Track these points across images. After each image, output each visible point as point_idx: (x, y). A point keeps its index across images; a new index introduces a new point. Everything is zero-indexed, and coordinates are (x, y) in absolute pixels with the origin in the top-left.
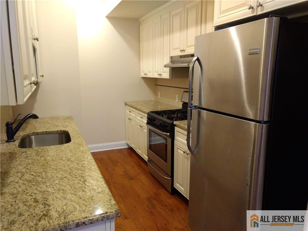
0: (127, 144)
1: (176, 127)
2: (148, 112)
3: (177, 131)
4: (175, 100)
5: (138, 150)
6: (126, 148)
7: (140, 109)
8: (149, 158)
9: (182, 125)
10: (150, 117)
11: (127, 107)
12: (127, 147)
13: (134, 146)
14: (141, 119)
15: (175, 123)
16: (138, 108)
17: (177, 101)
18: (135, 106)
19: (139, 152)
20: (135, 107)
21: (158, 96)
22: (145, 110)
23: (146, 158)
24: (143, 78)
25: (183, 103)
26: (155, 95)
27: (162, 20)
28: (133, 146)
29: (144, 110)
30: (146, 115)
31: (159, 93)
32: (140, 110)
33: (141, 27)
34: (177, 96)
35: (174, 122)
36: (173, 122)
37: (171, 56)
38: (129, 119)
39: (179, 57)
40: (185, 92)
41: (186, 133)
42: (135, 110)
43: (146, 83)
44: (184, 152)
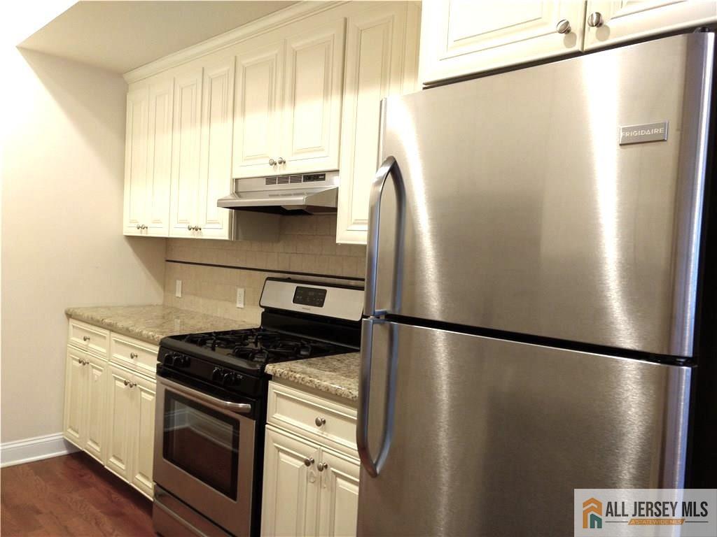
0: (67, 441)
1: (271, 384)
2: (162, 337)
3: (278, 395)
4: (235, 302)
5: (112, 460)
6: (60, 457)
7: (127, 329)
8: (158, 486)
9: (298, 376)
10: (171, 353)
11: (73, 322)
12: (65, 452)
13: (98, 449)
14: (132, 361)
15: (269, 368)
16: (120, 325)
17: (242, 306)
18: (107, 321)
19: (115, 466)
20: (110, 325)
21: (174, 291)
22: (146, 332)
23: (146, 486)
24: (131, 239)
25: (263, 310)
26: (164, 290)
27: (207, 80)
28: (93, 449)
29: (144, 332)
30: (156, 349)
31: (179, 283)
32: (127, 333)
33: (131, 97)
34: (240, 291)
35: (267, 366)
36: (263, 368)
37: (235, 176)
38: (80, 362)
39: (264, 181)
40: (269, 279)
41: (353, 413)
42: (107, 332)
43: (138, 255)
44: (308, 463)
